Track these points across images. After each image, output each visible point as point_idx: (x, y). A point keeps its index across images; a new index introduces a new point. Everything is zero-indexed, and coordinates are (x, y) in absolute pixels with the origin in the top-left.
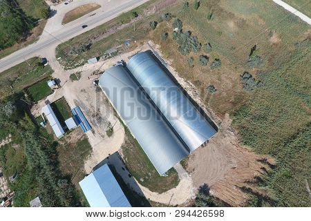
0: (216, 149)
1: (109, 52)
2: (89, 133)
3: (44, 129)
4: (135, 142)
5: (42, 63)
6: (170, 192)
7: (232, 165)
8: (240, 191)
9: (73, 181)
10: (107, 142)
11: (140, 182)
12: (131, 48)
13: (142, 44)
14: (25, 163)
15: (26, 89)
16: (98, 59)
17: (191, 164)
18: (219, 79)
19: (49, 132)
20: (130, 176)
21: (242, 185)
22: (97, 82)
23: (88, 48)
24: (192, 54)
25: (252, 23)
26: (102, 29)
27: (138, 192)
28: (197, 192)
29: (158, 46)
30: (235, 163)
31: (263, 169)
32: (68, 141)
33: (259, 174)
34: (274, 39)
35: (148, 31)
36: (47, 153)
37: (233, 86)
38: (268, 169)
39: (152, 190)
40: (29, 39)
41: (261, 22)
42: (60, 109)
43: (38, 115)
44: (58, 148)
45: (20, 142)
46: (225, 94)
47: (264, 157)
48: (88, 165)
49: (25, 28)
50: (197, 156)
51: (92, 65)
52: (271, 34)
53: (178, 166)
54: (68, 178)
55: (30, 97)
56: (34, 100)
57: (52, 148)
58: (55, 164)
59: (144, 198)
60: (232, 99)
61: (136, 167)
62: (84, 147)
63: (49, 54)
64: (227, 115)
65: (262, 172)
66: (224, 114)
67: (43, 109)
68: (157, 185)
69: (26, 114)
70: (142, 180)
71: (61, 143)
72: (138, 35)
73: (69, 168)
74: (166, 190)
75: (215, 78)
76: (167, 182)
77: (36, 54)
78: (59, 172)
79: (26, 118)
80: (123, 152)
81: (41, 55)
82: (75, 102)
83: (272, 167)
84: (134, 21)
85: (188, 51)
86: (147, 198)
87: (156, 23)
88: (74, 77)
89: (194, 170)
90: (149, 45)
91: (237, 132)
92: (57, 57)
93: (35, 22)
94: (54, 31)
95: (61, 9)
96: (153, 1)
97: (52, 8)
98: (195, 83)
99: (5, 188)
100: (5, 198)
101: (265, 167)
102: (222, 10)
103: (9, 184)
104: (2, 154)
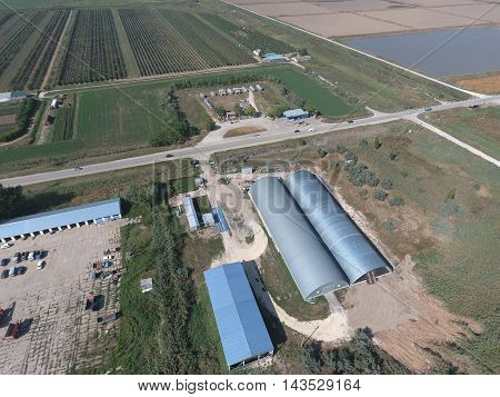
1: (267, 168)
2: (225, 235)
3: (178, 219)
4: (278, 256)
5: (194, 163)
6: (315, 323)
7: (411, 317)
8: (420, 350)
9: (194, 276)
10: (243, 247)
11: (275, 300)
12: (293, 169)
13: (306, 167)
14: (147, 245)
15: (170, 181)
16: (254, 171)
17: (348, 298)
18: (400, 217)
19: (182, 223)
20: (264, 290)
21: (425, 346)
22: (247, 190)
24: (365, 187)
25: (450, 173)
26: (263, 148)
27: (271, 310)
28: (354, 334)
29: (324, 172)
30: (415, 314)
31: (461, 334)
32: (200, 236)
33: (455, 340)
34: (483, 193)
35: (315, 157)
36: (175, 239)
37: (420, 229)
38: (470, 336)
39: (290, 313)
40: (187, 143)
41: (463, 174)
42: (200, 205)
43: (174, 205)
44: (186, 240)
45: (149, 223)
46: (406, 234)
47: (463, 319)
48: (215, 264)
49: (188, 133)
50: (360, 292)
51: (247, 174)
52: (477, 187)
53: (330, 296)
54: (190, 271)
56: (176, 192)
57: (181, 238)
58: (178, 253)
59: (278, 319)
60: (418, 241)
61: (273, 281)
62: (217, 247)
63: (204, 157)
64: (408, 257)
65: (460, 336)
66: (404, 254)
67: (183, 201)
68: (297, 310)
69: (163, 202)
70: (279, 299)
71: (191, 236)
73: (193, 262)
74: (308, 320)
75: (394, 215)
76: (311, 310)
77: (191, 156)
78: (181, 262)
79: (163, 205)
80: (261, 263)
81: (196, 157)
82: (218, 203)
84: (301, 148)
85: (363, 182)
86: (281, 321)
87: (325, 153)
88: (223, 181)
89: (352, 306)
90: (314, 170)
91: (421, 279)
92: (210, 161)
93: (197, 131)
94: (213, 141)
95: (226, 126)
96: (326, 134)
97: (218, 124)
98: (367, 215)
99: (118, 262)
100: (114, 272)
101: (466, 333)
102: (410, 154)
103: (123, 261)
104: (126, 231)
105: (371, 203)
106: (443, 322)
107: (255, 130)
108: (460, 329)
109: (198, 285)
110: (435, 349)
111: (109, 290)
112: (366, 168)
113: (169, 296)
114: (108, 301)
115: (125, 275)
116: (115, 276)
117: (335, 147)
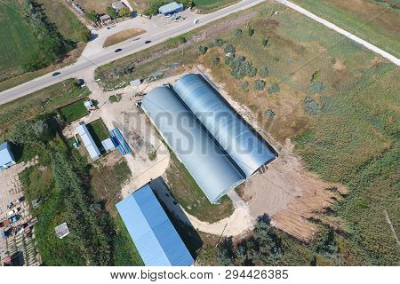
0: (277, 177)
1: (154, 75)
2: (128, 157)
3: (77, 151)
4: (182, 167)
5: (79, 84)
6: (223, 222)
7: (296, 194)
8: (306, 221)
9: (108, 208)
10: (148, 165)
11: (187, 210)
12: (179, 72)
13: (191, 68)
14: (52, 187)
15: (59, 109)
16: (142, 81)
17: (247, 191)
18: (278, 104)
19: (82, 154)
20: (175, 204)
21: (309, 216)
22: (140, 104)
23: (131, 70)
24: (246, 78)
25: (312, 51)
26: (146, 54)
27: (184, 221)
28: (256, 223)
29: (208, 70)
30: (299, 191)
31: (333, 198)
32: (104, 164)
33: (329, 205)
34: (338, 66)
35: (197, 55)
36: (79, 175)
37: (295, 111)
38: (339, 198)
39: (201, 219)
40: (65, 61)
41: (322, 50)
42: (96, 130)
43: (70, 136)
44: (91, 172)
45: (48, 163)
46: (284, 119)
47: (334, 185)
48: (126, 190)
49: (63, 50)
50: (255, 183)
51: (135, 86)
52: (334, 61)
53: (232, 193)
54: (102, 203)
55: (63, 117)
56: (67, 121)
57: (85, 172)
58: (86, 187)
59: (192, 227)
60: (294, 124)
61: (182, 193)
62: (123, 171)
63: (88, 76)
64: (288, 140)
65: (332, 201)
66: (284, 139)
67: (77, 130)
68: (207, 214)
69: (57, 135)
70: (190, 208)
71: (95, 166)
72: (186, 59)
73: (103, 193)
74: (218, 220)
75: (273, 103)
76: (219, 211)
77: (73, 76)
78: (91, 197)
79: (58, 138)
80: (168, 177)
81: (79, 76)
82: (114, 123)
83: (344, 196)
84: (182, 46)
85: (243, 75)
86: (195, 228)
87: (206, 49)
88: (113, 99)
89: (251, 198)
90: (198, 69)
91: (300, 158)
92: (96, 78)
93: (73, 45)
94: (94, 54)
95: (103, 33)
96: (203, 27)
97: (94, 32)
98: (251, 107)
99: (26, 213)
100: (25, 225)
101: (336, 197)
102: (279, 37)
103: (31, 210)
104: (26, 177)
105: (253, 94)
106: (320, 192)
107: (134, 34)
108: (332, 194)
109: (114, 215)
110: (316, 217)
111: (25, 245)
112: (244, 58)
113: (87, 235)
114: (27, 256)
115: (37, 225)
116: (28, 229)
117: (214, 41)
